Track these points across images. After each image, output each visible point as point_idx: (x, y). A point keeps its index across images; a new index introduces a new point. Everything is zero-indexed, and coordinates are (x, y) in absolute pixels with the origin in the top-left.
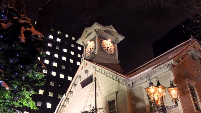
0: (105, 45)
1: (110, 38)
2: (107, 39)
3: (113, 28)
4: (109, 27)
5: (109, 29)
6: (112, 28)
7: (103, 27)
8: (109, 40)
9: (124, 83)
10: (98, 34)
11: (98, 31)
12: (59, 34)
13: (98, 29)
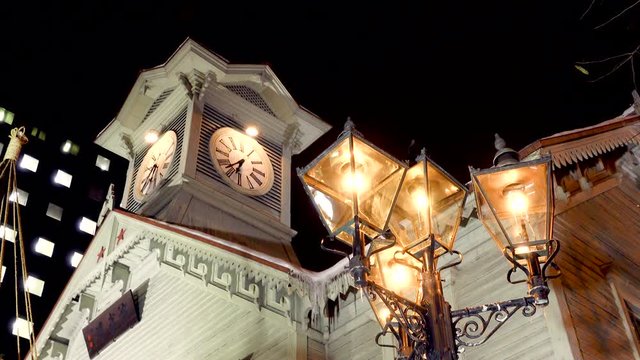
0: (225, 150)
1: (254, 123)
2: (239, 127)
3: (276, 81)
4: (253, 73)
5: (256, 79)
6: (269, 79)
7: (223, 64)
8: (252, 131)
9: (287, 305)
10: (198, 94)
11: (200, 85)
12: (69, 155)
13: (201, 75)
